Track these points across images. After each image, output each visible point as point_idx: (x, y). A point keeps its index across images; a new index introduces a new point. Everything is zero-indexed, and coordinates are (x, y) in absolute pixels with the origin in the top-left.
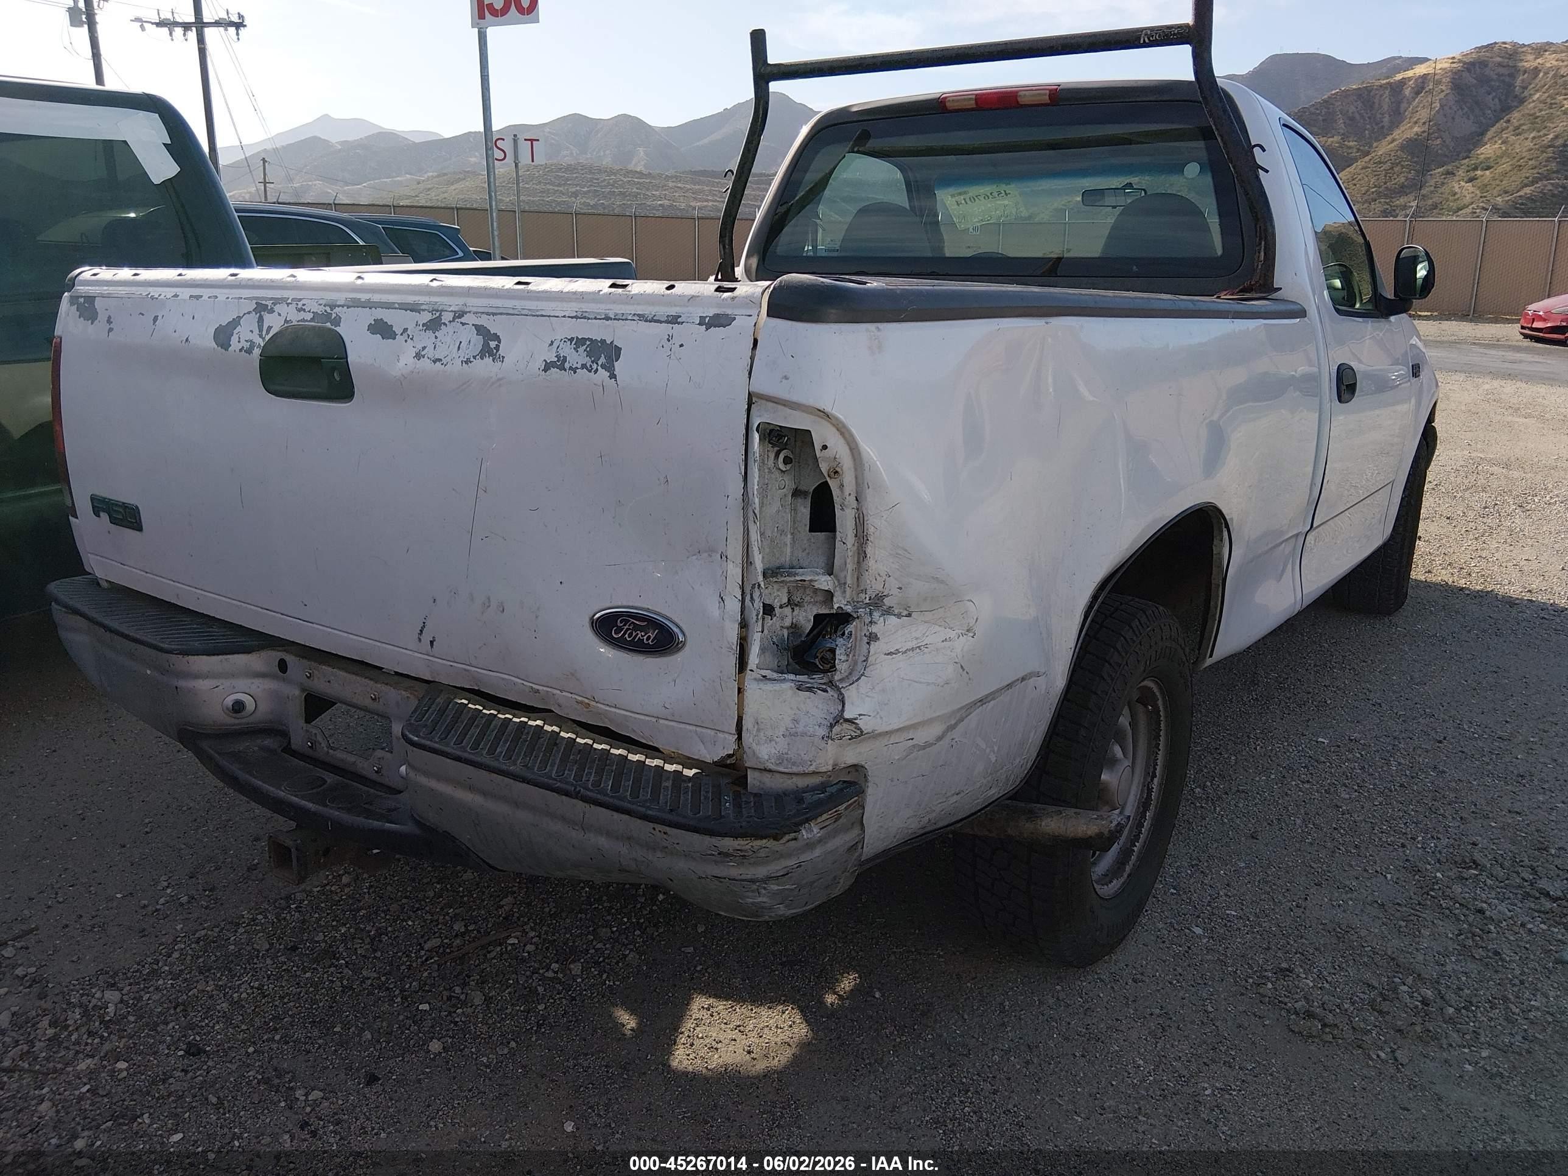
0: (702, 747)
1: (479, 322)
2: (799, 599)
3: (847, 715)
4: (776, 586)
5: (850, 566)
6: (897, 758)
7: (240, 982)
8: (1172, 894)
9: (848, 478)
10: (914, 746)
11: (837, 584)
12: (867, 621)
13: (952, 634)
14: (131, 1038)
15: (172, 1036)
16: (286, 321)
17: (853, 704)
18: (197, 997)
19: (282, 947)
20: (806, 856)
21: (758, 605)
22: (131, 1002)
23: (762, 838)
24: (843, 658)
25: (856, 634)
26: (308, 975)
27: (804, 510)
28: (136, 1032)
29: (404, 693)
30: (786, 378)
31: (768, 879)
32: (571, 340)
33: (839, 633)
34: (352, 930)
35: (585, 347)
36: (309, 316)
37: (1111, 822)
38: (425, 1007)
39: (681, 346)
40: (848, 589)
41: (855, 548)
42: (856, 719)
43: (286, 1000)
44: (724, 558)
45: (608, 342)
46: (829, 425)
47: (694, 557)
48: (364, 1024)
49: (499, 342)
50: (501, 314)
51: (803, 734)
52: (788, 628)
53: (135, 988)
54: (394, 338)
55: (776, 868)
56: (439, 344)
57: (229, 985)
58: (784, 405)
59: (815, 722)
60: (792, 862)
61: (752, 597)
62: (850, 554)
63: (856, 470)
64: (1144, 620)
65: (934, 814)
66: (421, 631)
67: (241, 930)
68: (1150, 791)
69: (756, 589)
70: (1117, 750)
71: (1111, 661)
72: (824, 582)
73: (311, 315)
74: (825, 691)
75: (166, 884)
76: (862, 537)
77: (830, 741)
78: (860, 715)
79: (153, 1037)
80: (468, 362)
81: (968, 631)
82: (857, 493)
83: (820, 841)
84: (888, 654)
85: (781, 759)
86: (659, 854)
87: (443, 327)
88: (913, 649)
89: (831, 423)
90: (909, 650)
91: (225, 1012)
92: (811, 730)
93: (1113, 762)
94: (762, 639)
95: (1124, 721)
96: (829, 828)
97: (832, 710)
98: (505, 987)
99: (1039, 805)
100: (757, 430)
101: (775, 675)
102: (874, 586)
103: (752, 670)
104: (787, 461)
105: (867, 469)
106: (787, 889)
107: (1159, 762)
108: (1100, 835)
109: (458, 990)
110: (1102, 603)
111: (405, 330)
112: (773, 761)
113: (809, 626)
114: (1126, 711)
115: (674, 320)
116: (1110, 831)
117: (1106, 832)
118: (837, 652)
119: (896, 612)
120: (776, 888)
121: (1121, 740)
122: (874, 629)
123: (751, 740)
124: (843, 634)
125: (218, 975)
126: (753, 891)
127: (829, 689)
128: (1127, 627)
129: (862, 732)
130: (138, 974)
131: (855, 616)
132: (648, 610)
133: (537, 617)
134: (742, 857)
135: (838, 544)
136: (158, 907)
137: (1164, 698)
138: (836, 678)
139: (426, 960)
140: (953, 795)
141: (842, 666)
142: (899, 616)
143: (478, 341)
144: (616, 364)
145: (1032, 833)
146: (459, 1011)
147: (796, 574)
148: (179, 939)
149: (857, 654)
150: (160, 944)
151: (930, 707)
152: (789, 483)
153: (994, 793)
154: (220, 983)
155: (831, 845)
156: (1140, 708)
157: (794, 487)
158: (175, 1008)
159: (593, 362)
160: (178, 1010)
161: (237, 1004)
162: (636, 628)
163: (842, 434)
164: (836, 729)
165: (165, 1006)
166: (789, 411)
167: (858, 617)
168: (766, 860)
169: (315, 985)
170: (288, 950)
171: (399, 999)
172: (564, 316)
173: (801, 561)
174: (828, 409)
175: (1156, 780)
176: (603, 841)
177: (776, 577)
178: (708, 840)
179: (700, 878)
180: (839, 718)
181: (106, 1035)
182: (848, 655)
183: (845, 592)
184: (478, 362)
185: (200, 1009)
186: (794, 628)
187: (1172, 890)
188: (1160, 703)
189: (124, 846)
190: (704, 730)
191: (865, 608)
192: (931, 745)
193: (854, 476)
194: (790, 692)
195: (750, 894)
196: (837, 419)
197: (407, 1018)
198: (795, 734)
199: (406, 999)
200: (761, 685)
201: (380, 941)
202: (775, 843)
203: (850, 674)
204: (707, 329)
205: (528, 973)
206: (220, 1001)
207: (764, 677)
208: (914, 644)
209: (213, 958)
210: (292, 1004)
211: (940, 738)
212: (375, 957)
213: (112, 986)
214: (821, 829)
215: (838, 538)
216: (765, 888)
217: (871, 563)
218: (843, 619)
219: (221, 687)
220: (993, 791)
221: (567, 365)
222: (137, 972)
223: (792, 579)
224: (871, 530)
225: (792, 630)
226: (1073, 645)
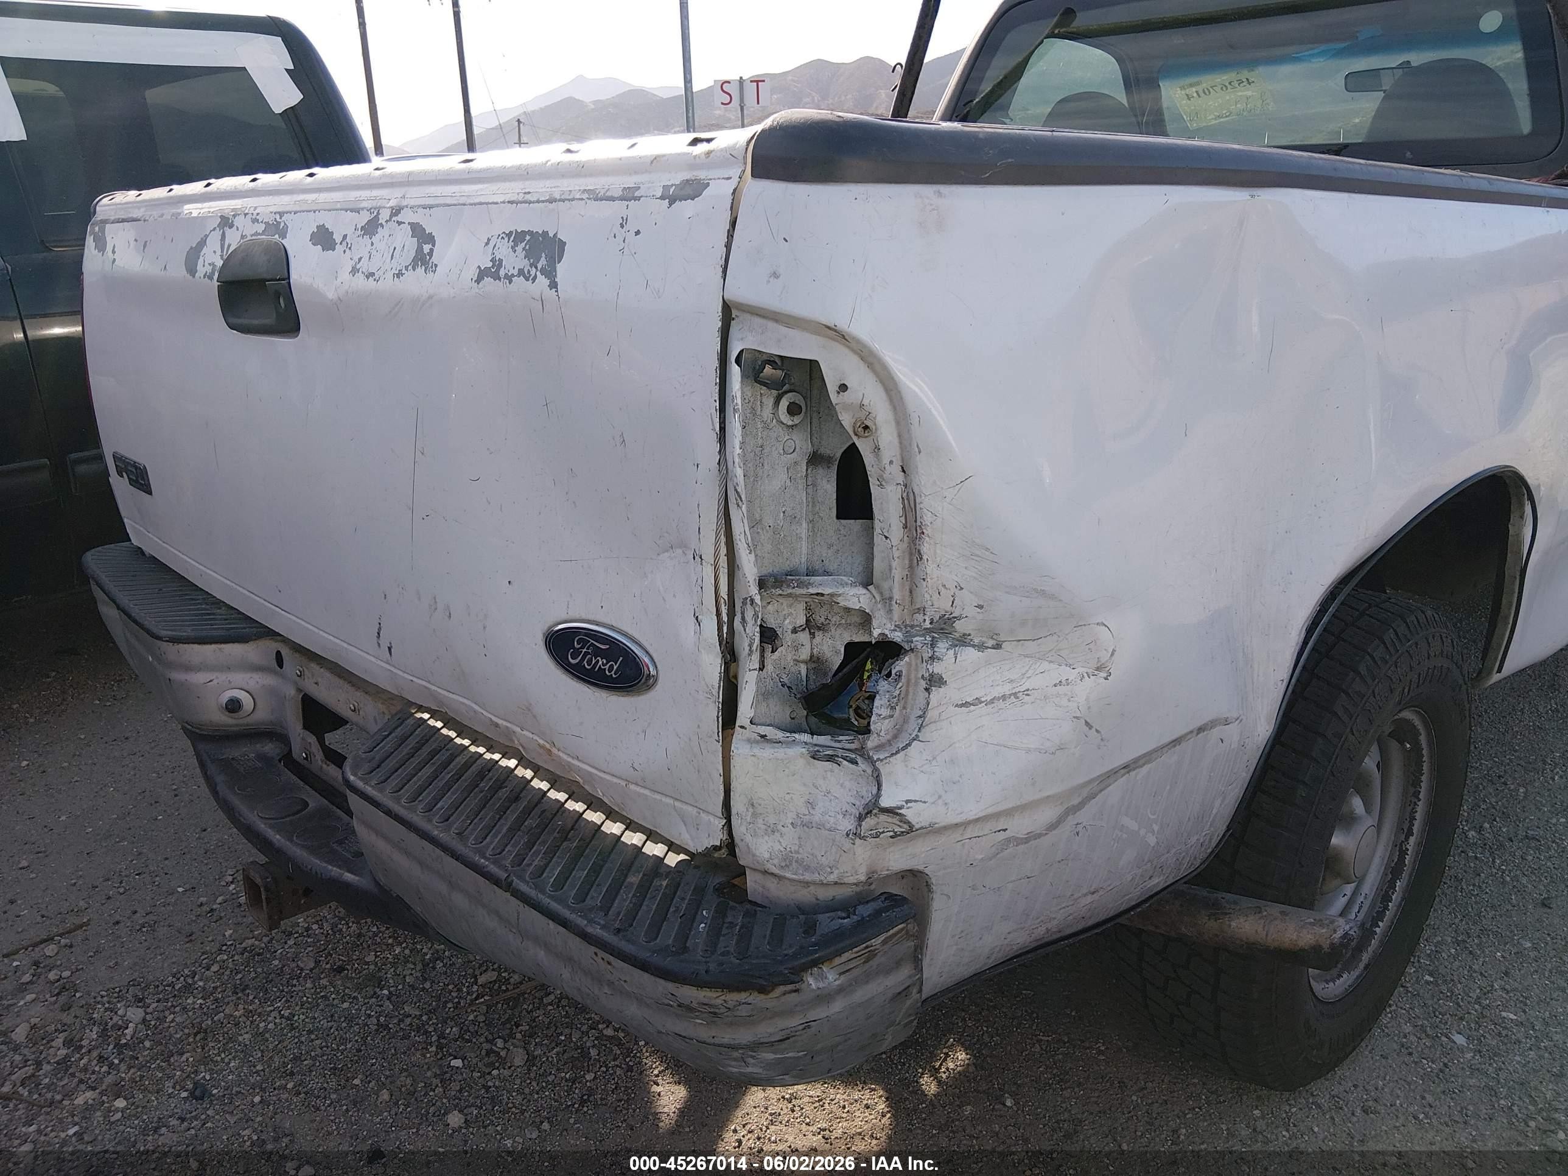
0: (683, 829)
1: (414, 219)
2: (822, 620)
3: (885, 802)
4: (785, 602)
5: (898, 572)
6: (980, 857)
7: (272, 1008)
8: (1427, 982)
9: (887, 435)
10: (1008, 840)
11: (878, 598)
12: (926, 656)
13: (1072, 675)
14: (139, 1069)
15: (182, 1071)
16: (243, 237)
17: (896, 784)
18: (222, 1023)
19: (328, 966)
20: (819, 1013)
21: (753, 630)
22: (153, 1023)
23: (739, 990)
24: (885, 712)
25: (908, 675)
26: (346, 1005)
27: (828, 486)
28: (148, 1062)
29: (380, 706)
30: (775, 275)
31: (757, 1046)
32: (509, 235)
33: (885, 672)
34: (407, 952)
35: (523, 244)
36: (261, 228)
37: (1335, 931)
38: (457, 1063)
39: (638, 233)
40: (895, 607)
41: (905, 545)
42: (900, 808)
43: (313, 1037)
44: (697, 558)
45: (551, 235)
46: (846, 351)
47: (666, 554)
48: (387, 1077)
49: (434, 245)
50: (438, 206)
51: (820, 826)
52: (806, 663)
53: (161, 1006)
54: (334, 250)
55: (766, 1030)
56: (374, 252)
57: (259, 1011)
58: (777, 321)
59: (838, 809)
60: (794, 1022)
61: (743, 618)
62: (896, 554)
63: (898, 423)
64: (1402, 629)
65: (1055, 922)
66: (379, 634)
67: (291, 942)
68: (1403, 853)
69: (748, 606)
70: (1357, 804)
71: (1350, 691)
72: (856, 597)
73: (263, 226)
74: (854, 762)
75: (230, 879)
76: (913, 528)
77: (858, 841)
78: (907, 802)
79: (163, 1070)
80: (399, 275)
81: (1098, 669)
82: (903, 460)
83: (841, 990)
84: (962, 705)
85: (788, 860)
86: (606, 990)
87: (380, 229)
88: (1004, 698)
89: (849, 347)
90: (999, 699)
91: (246, 1045)
92: (832, 820)
93: (1349, 821)
94: (759, 681)
95: (1370, 763)
96: (855, 972)
97: (864, 793)
98: (553, 1044)
99: (1229, 896)
100: (738, 361)
101: (780, 735)
102: (937, 604)
103: (742, 727)
104: (793, 410)
105: (915, 421)
106: (790, 1058)
107: (1418, 816)
108: (1316, 949)
109: (500, 1043)
110: (1342, 604)
111: (345, 237)
112: (776, 861)
113: (837, 660)
114: (1374, 748)
115: (630, 195)
116: (1332, 944)
117: (1326, 945)
118: (877, 703)
119: (976, 641)
120: (771, 1056)
121: (1362, 787)
122: (937, 668)
123: (743, 829)
124: (889, 675)
125: (251, 997)
126: (735, 1060)
127: (859, 760)
128: (1377, 642)
129: (911, 826)
130: (170, 989)
131: (907, 647)
132: (612, 628)
133: (484, 628)
134: (714, 1015)
135: (878, 539)
136: (214, 907)
137: (1429, 734)
138: (870, 744)
139: (476, 999)
140: (1085, 895)
141: (881, 723)
142: (981, 647)
143: (412, 244)
144: (558, 266)
145: (1217, 935)
146: (495, 1072)
147: (809, 585)
148: (224, 948)
149: (909, 706)
150: (203, 953)
151: (1033, 784)
152: (801, 444)
153: (1158, 882)
154: (251, 1008)
155: (861, 994)
156: (1394, 745)
157: (810, 449)
158: (196, 1035)
159: (531, 266)
160: (198, 1038)
161: (259, 1035)
162: (598, 653)
163: (870, 366)
164: (869, 822)
165: (186, 1031)
166: (783, 330)
167: (912, 650)
168: (749, 1021)
169: (350, 1019)
170: (335, 970)
171: (434, 1049)
172: (504, 202)
173: (826, 562)
174: (842, 324)
175: (1412, 840)
176: (542, 954)
177: (780, 587)
178: (663, 987)
179: (660, 1032)
180: (872, 808)
181: (116, 1061)
182: (893, 708)
183: (890, 611)
184: (409, 275)
185: (221, 1039)
186: (816, 662)
187: (1427, 977)
188: (1423, 739)
189: (205, 830)
190: (685, 807)
191: (923, 635)
192: (1040, 836)
193: (895, 435)
194: (801, 762)
195: (733, 1063)
196: (858, 341)
197: (436, 1076)
198: (807, 825)
199: (441, 1049)
200: (757, 750)
201: (434, 968)
202: (762, 996)
203: (895, 737)
204: (670, 205)
205: (584, 1028)
206: (245, 1030)
207: (763, 736)
208: (1007, 689)
209: (253, 975)
210: (318, 1042)
211: (1053, 827)
212: (424, 988)
213: (140, 1001)
214: (840, 974)
215: (877, 531)
216: (753, 1057)
217: (930, 568)
218: (888, 651)
219: (215, 682)
220: (1155, 881)
221: (502, 273)
222: (169, 986)
223: (804, 591)
224: (928, 518)
225: (813, 665)
226: (1286, 676)
